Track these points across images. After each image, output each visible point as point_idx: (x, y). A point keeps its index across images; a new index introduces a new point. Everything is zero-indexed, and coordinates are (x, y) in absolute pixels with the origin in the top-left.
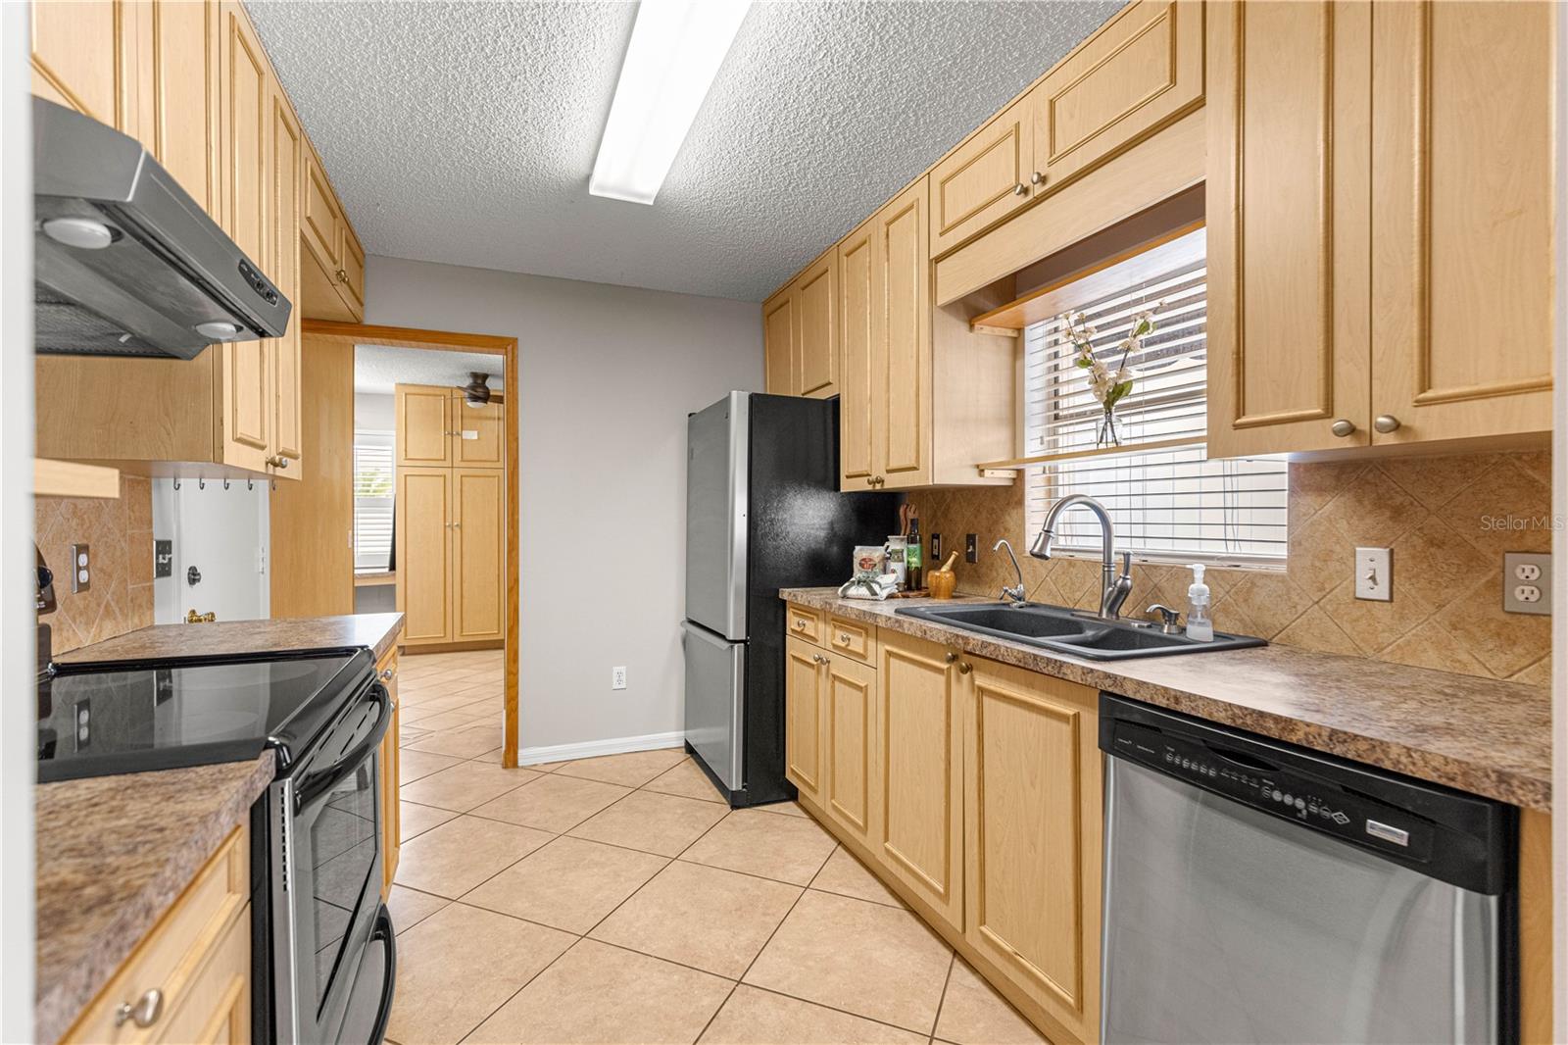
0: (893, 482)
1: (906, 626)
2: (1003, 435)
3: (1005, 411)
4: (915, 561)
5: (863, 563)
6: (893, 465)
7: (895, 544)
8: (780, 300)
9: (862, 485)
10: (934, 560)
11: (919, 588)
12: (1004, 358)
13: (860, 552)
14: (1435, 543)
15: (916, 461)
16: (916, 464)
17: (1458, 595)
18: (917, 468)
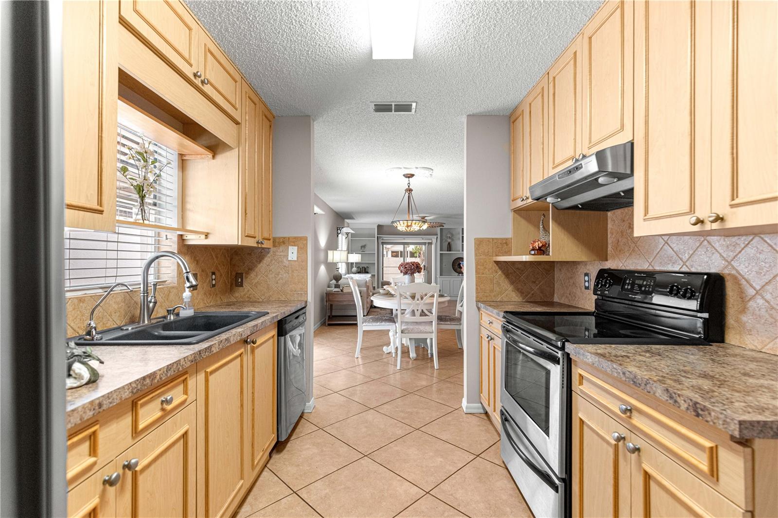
14: (203, 271)
15: (100, 203)
16: (99, 208)
17: (205, 285)
18: (101, 212)
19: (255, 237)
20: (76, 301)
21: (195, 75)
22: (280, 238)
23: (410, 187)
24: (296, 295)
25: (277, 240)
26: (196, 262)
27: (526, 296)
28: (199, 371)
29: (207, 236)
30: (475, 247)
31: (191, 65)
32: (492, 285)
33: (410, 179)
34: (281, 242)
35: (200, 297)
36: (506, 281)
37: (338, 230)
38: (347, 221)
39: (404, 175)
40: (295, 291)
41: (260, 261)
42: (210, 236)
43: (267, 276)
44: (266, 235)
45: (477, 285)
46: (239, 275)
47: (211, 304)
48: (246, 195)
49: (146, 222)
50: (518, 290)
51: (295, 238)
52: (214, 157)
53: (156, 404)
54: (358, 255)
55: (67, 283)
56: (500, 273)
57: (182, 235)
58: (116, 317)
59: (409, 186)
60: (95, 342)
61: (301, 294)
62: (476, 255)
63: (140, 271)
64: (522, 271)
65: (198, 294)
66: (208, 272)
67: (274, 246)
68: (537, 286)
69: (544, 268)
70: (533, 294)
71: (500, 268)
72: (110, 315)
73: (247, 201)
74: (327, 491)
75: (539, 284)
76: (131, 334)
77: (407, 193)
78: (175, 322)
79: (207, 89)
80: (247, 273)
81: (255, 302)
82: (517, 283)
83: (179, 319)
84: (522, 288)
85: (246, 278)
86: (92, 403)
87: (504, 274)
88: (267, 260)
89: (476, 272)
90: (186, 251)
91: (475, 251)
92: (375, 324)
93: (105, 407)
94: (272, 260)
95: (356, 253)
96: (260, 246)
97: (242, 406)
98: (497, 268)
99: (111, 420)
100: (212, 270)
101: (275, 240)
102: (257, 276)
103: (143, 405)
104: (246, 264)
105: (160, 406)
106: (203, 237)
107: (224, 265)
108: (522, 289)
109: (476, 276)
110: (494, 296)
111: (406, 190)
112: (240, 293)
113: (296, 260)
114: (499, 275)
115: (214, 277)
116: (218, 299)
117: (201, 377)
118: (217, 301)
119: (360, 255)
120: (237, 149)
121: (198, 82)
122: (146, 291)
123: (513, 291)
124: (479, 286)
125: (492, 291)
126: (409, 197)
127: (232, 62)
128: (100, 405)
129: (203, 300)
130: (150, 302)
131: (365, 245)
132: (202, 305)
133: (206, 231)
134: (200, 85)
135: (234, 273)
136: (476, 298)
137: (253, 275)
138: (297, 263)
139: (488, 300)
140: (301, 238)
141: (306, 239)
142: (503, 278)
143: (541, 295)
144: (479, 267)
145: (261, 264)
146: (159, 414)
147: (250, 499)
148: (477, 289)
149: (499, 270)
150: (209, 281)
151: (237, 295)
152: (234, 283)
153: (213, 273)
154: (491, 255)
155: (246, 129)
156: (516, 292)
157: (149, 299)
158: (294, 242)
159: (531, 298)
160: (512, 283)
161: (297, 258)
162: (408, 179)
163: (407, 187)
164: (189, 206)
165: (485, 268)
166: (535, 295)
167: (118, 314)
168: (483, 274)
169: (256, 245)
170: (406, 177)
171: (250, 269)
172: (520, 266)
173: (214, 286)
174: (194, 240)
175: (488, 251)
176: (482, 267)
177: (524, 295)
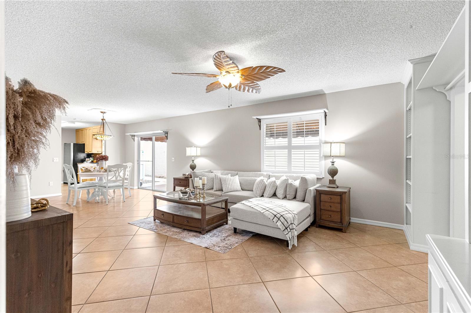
0: (90, 153)
2: (101, 149)
3: (101, 147)
4: (93, 160)
5: (87, 160)
6: (90, 151)
7: (91, 158)
8: (78, 130)
9: (87, 153)
10: (94, 160)
11: (93, 162)
12: (101, 143)
13: (87, 159)
126: (103, 123)
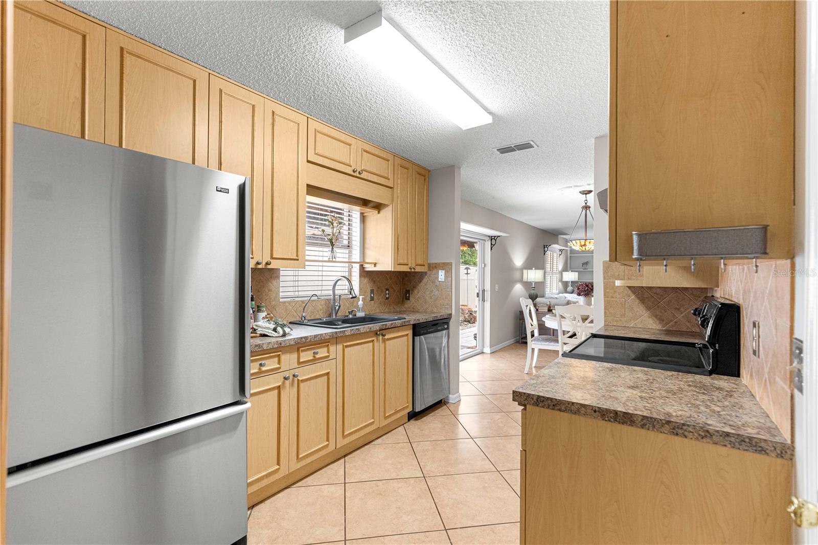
1: (361, 330)
14: (378, 288)
15: (297, 256)
16: (297, 258)
17: (380, 297)
18: (298, 260)
19: (408, 265)
20: (301, 302)
21: (354, 171)
22: (433, 264)
23: (588, 204)
24: (444, 309)
25: (432, 266)
26: (373, 282)
27: (667, 324)
28: (339, 343)
29: (375, 265)
30: (603, 270)
31: (351, 166)
32: (623, 310)
33: (587, 195)
34: (434, 267)
35: (376, 305)
36: (641, 306)
37: (544, 248)
38: (560, 236)
39: (580, 192)
40: (443, 305)
41: (420, 283)
42: (377, 265)
43: (425, 293)
44: (420, 262)
45: (605, 309)
46: (408, 292)
47: (386, 311)
48: (398, 236)
49: (334, 260)
50: (656, 316)
51: (444, 263)
52: (379, 213)
53: (311, 353)
54: (573, 273)
55: (281, 294)
56: (633, 297)
57: (362, 265)
58: (321, 313)
59: (586, 203)
60: (304, 323)
61: (448, 308)
62: (604, 278)
63: (331, 288)
64: (662, 296)
65: (375, 303)
66: (383, 289)
67: (429, 270)
68: (682, 313)
69: (691, 294)
70: (676, 322)
71: (634, 293)
72: (318, 312)
73: (399, 240)
74: (430, 448)
75: (684, 312)
76: (324, 322)
77: (584, 211)
78: (351, 319)
79: (364, 175)
80: (413, 290)
81: (418, 312)
82: (655, 309)
83: (355, 317)
84: (661, 314)
85: (412, 293)
86: (277, 342)
87: (638, 298)
88: (425, 280)
89: (604, 295)
90: (366, 275)
91: (604, 274)
92: (544, 343)
93: (283, 345)
94: (428, 281)
95: (572, 271)
96: (413, 270)
97: (373, 373)
98: (630, 292)
99: (287, 352)
100: (387, 287)
101: (429, 265)
102: (418, 293)
103: (303, 351)
104: (412, 284)
105: (313, 355)
106: (373, 265)
107: (397, 284)
108: (661, 316)
109: (605, 300)
110: (626, 321)
111: (583, 207)
112: (408, 304)
113: (443, 280)
114: (632, 299)
115: (387, 292)
116: (392, 308)
117: (340, 347)
118: (390, 309)
119: (577, 273)
120: (391, 205)
121: (357, 174)
122: (334, 299)
123: (649, 317)
124: (608, 310)
125: (623, 316)
126: (586, 215)
127: (384, 149)
128: (281, 344)
129: (379, 307)
130: (337, 306)
131: (588, 262)
132: (378, 311)
133: (374, 262)
134: (358, 175)
135: (404, 290)
136: (605, 321)
137: (416, 292)
138: (444, 283)
139: (618, 325)
140: (448, 264)
141: (451, 264)
142: (637, 303)
143: (688, 324)
144: (608, 290)
145: (421, 284)
146: (311, 358)
147: (384, 437)
148: (605, 313)
149: (631, 294)
150: (384, 295)
151: (406, 306)
152: (405, 297)
153: (387, 290)
154: (623, 278)
155: (398, 190)
156: (654, 318)
157: (336, 304)
158: (442, 267)
159: (673, 326)
160: (649, 308)
161: (445, 279)
162: (585, 195)
163: (584, 204)
164: (367, 246)
165: (615, 292)
166: (679, 323)
167: (322, 311)
168: (612, 297)
169: (409, 270)
170: (583, 194)
171: (414, 287)
172: (658, 291)
173: (387, 298)
174: (369, 268)
175: (619, 274)
176: (612, 291)
177: (664, 322)
